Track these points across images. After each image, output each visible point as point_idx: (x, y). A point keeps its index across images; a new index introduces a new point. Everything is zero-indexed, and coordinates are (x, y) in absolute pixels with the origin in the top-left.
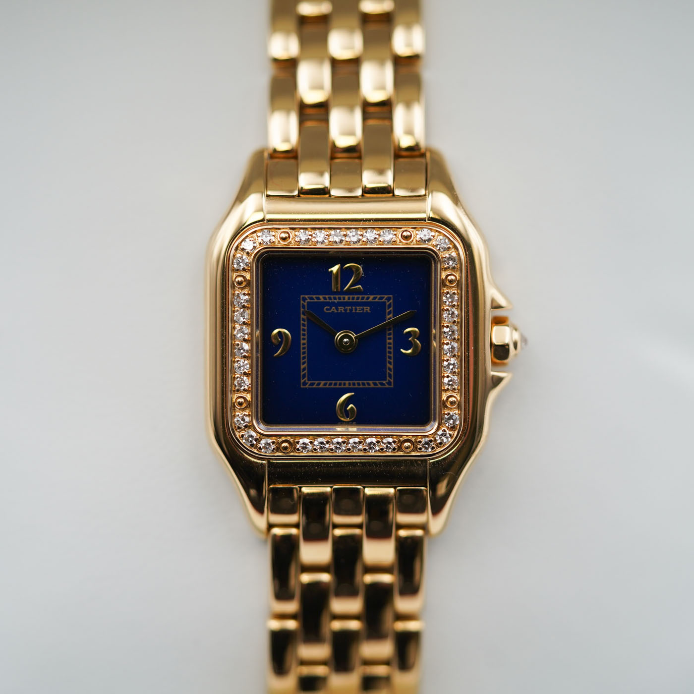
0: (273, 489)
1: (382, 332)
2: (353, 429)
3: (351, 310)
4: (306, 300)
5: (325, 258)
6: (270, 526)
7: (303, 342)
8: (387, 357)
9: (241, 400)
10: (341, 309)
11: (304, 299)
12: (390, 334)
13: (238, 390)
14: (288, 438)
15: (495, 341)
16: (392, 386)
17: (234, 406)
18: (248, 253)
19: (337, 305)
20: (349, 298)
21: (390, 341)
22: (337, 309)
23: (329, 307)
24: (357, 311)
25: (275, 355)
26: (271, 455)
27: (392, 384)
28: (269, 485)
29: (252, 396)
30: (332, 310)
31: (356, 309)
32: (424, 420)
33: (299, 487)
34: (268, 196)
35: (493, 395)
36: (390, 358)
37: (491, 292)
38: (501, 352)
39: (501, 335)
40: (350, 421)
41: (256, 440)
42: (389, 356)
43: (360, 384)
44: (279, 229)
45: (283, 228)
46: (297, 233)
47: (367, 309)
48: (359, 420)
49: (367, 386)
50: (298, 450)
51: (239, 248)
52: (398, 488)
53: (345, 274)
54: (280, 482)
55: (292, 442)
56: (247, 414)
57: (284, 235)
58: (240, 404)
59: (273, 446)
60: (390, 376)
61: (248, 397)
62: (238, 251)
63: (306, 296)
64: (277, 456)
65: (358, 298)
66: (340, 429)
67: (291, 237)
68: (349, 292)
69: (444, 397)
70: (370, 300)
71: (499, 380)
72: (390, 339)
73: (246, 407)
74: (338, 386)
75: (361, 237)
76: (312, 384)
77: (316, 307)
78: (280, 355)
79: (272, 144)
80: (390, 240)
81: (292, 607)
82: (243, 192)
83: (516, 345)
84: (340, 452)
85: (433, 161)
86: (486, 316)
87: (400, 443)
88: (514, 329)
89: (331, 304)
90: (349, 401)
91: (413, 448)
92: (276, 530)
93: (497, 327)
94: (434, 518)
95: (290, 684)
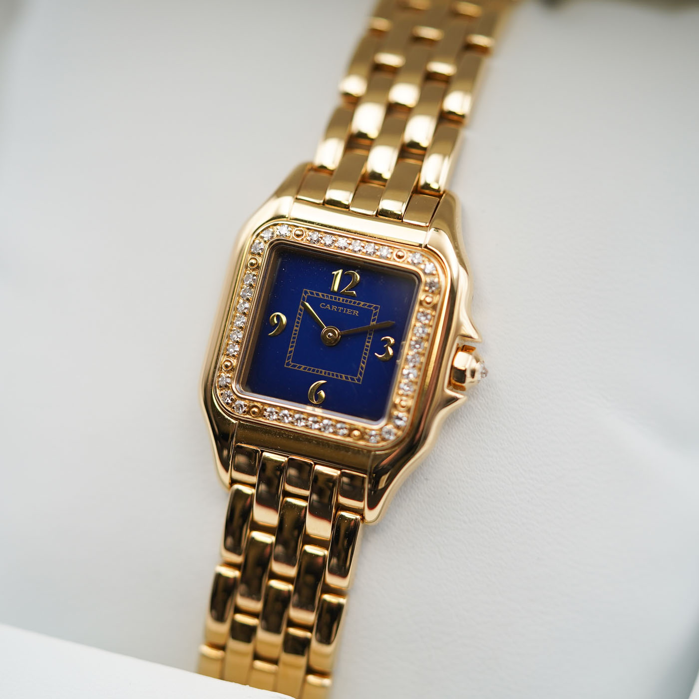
0: (238, 447)
1: (364, 334)
2: (319, 411)
3: (342, 311)
4: (307, 294)
5: (331, 261)
6: (233, 482)
7: (296, 329)
8: (363, 357)
9: (229, 364)
10: (334, 308)
11: (306, 292)
12: (369, 338)
13: (228, 355)
14: (259, 405)
15: (456, 365)
16: (360, 383)
17: (222, 368)
18: (265, 242)
19: (331, 303)
20: (343, 300)
21: (368, 344)
22: (331, 308)
23: (324, 304)
24: (348, 313)
25: (270, 334)
26: (242, 415)
27: (361, 381)
28: (236, 442)
29: (238, 362)
30: (326, 307)
31: (346, 311)
33: (261, 450)
34: (297, 199)
35: (443, 413)
36: (365, 358)
37: (462, 319)
38: (459, 376)
39: (463, 361)
40: (318, 405)
41: (232, 400)
42: (364, 357)
43: (333, 375)
44: (297, 227)
45: (301, 227)
46: (310, 233)
47: (356, 313)
48: (324, 405)
49: (339, 378)
50: (264, 416)
51: (260, 236)
52: (343, 471)
53: (343, 281)
54: (245, 442)
55: (261, 408)
56: (230, 376)
57: (299, 233)
58: (227, 366)
59: (245, 409)
60: (361, 374)
61: (235, 362)
62: (258, 238)
63: (308, 291)
64: (247, 418)
65: (351, 302)
66: (309, 409)
67: (304, 235)
68: (347, 296)
69: (397, 399)
70: (361, 305)
71: (453, 400)
72: (368, 342)
73: (231, 370)
74: (315, 373)
75: (362, 248)
76: (294, 366)
77: (314, 301)
78: (274, 336)
79: (318, 162)
80: (385, 256)
81: (238, 559)
82: (280, 192)
83: (473, 373)
84: (300, 427)
85: (446, 201)
86: (454, 342)
87: (351, 430)
88: (478, 361)
89: (327, 302)
90: (321, 387)
91: (362, 437)
92: (237, 486)
93: (461, 354)
94: (372, 506)
95: (224, 628)
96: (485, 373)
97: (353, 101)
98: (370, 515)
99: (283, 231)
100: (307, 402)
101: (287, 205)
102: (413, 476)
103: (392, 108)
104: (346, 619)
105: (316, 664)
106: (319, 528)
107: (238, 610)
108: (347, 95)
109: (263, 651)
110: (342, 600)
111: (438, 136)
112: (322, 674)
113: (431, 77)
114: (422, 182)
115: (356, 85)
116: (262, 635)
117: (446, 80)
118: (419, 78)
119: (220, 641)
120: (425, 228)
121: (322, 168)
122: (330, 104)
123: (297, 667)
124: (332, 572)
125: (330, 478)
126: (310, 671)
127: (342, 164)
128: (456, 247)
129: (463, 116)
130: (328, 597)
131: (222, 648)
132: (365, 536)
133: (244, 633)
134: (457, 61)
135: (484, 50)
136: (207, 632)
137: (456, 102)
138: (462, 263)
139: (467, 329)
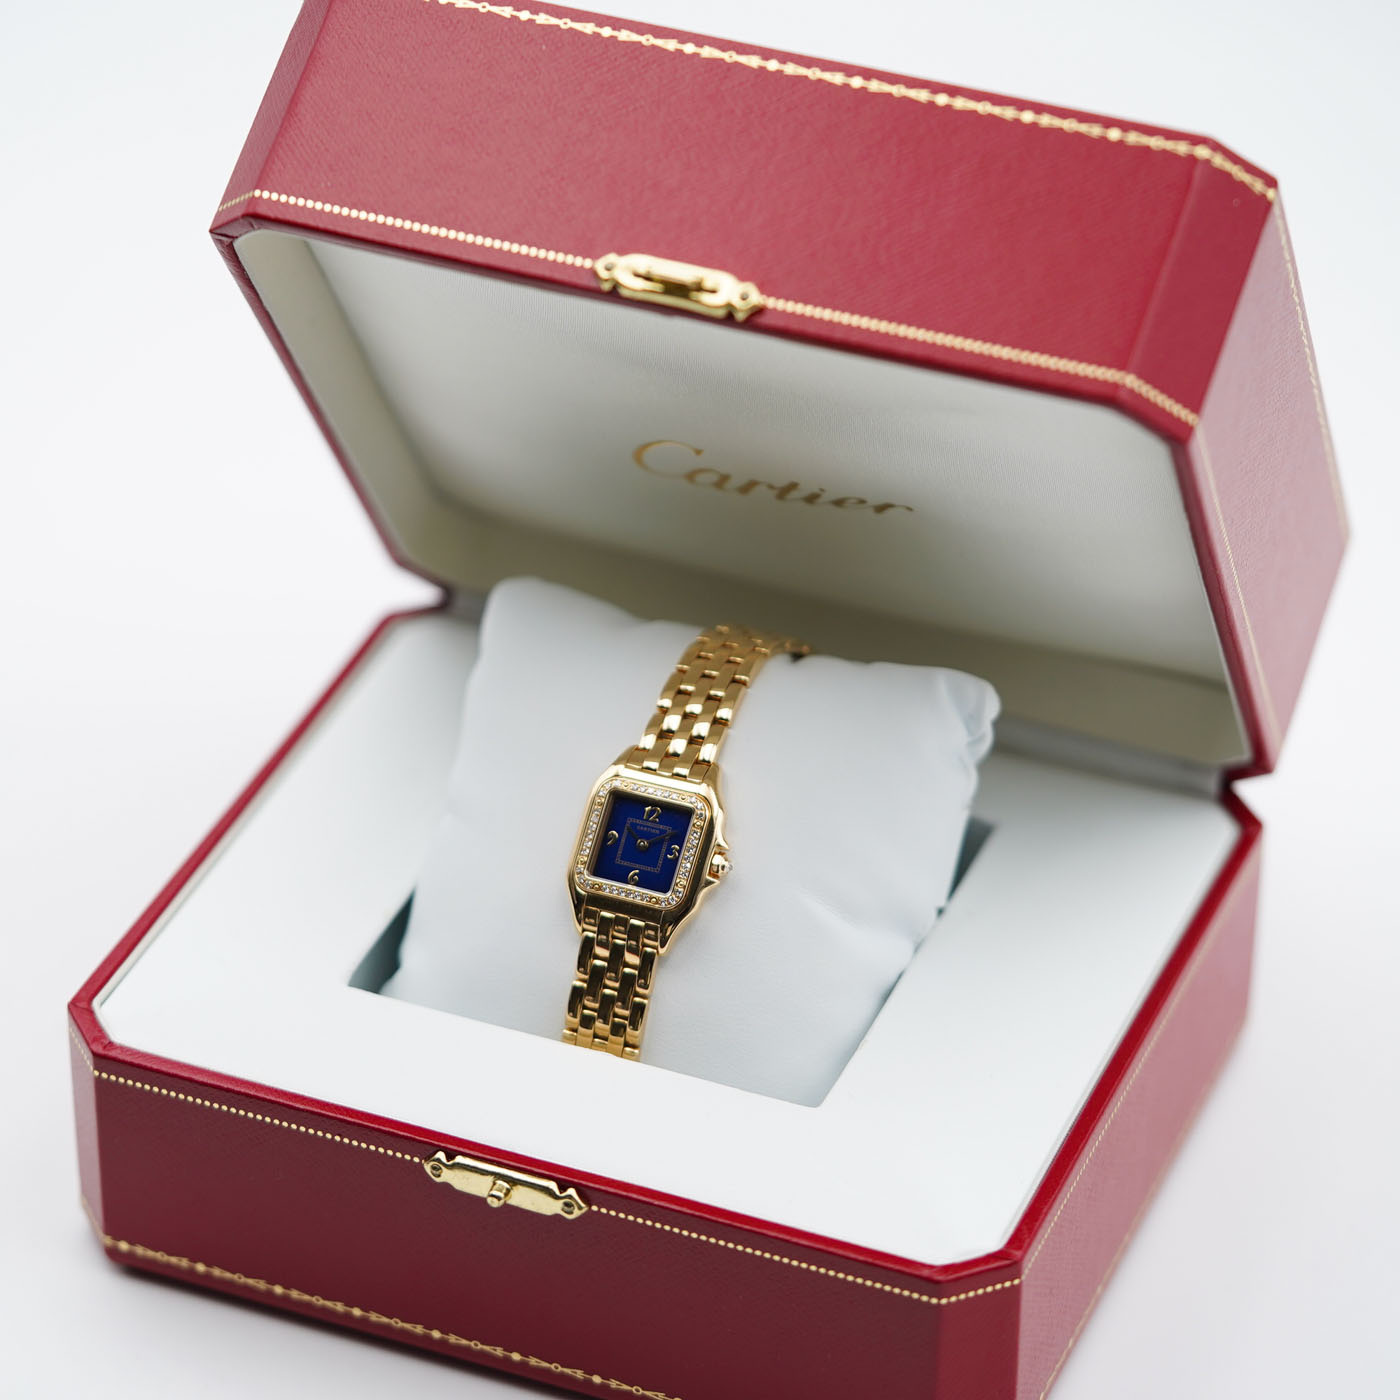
0: (587, 910)
1: (662, 844)
2: (635, 888)
3: (649, 830)
4: (630, 820)
5: (646, 801)
6: (584, 930)
7: (623, 841)
8: (660, 857)
9: (583, 860)
10: (645, 829)
12: (665, 846)
15: (713, 863)
16: (658, 872)
17: (579, 863)
18: (607, 790)
19: (643, 826)
20: (650, 825)
21: (664, 850)
22: (643, 828)
23: (639, 827)
24: (652, 832)
25: (608, 843)
26: (589, 891)
28: (586, 906)
31: (652, 830)
32: (665, 891)
33: (600, 911)
34: (626, 766)
35: (705, 890)
37: (718, 836)
38: (715, 869)
39: (718, 860)
40: (634, 884)
41: (584, 881)
42: (662, 857)
43: (644, 868)
44: (626, 782)
45: (628, 782)
46: (633, 785)
47: (657, 832)
48: (637, 884)
49: (646, 870)
50: (602, 890)
51: (604, 786)
52: (646, 923)
53: (651, 813)
54: (591, 906)
55: (600, 886)
56: (583, 867)
57: (626, 785)
58: (582, 862)
59: (590, 886)
60: (659, 867)
61: (587, 860)
62: (603, 788)
63: (630, 818)
65: (654, 826)
66: (630, 887)
67: (629, 786)
68: (652, 821)
69: (678, 880)
70: (660, 827)
71: (711, 883)
73: (584, 864)
74: (632, 866)
76: (621, 862)
77: (634, 825)
78: (611, 845)
79: (641, 746)
80: (675, 799)
81: (586, 977)
82: (615, 764)
83: (723, 867)
84: (622, 896)
85: (714, 769)
86: (713, 849)
87: (651, 898)
88: (726, 860)
89: (641, 825)
90: (635, 874)
91: (657, 903)
92: (586, 933)
93: (717, 856)
94: (662, 946)
95: (577, 1020)
96: (731, 868)
97: (664, 711)
98: (662, 951)
99: (618, 784)
100: (628, 883)
101: (621, 769)
102: (689, 925)
103: (686, 716)
104: (649, 1014)
105: (630, 1040)
106: (632, 959)
107: (585, 1007)
108: (661, 707)
109: (600, 1033)
110: (645, 1001)
111: (711, 733)
112: (634, 1047)
113: (710, 698)
114: (701, 758)
115: (667, 703)
116: (599, 1024)
117: (718, 699)
118: (703, 699)
119: (575, 1026)
120: (699, 784)
121: (644, 749)
122: (652, 712)
123: (618, 1044)
124: (640, 986)
125: (638, 927)
126: (626, 1044)
127: (655, 746)
128: (716, 794)
129: (727, 720)
130: (637, 999)
131: (575, 1031)
132: (659, 963)
133: (587, 1022)
134: (726, 689)
135: (744, 683)
136: (567, 1022)
137: (724, 713)
138: (721, 807)
139: (721, 841)
